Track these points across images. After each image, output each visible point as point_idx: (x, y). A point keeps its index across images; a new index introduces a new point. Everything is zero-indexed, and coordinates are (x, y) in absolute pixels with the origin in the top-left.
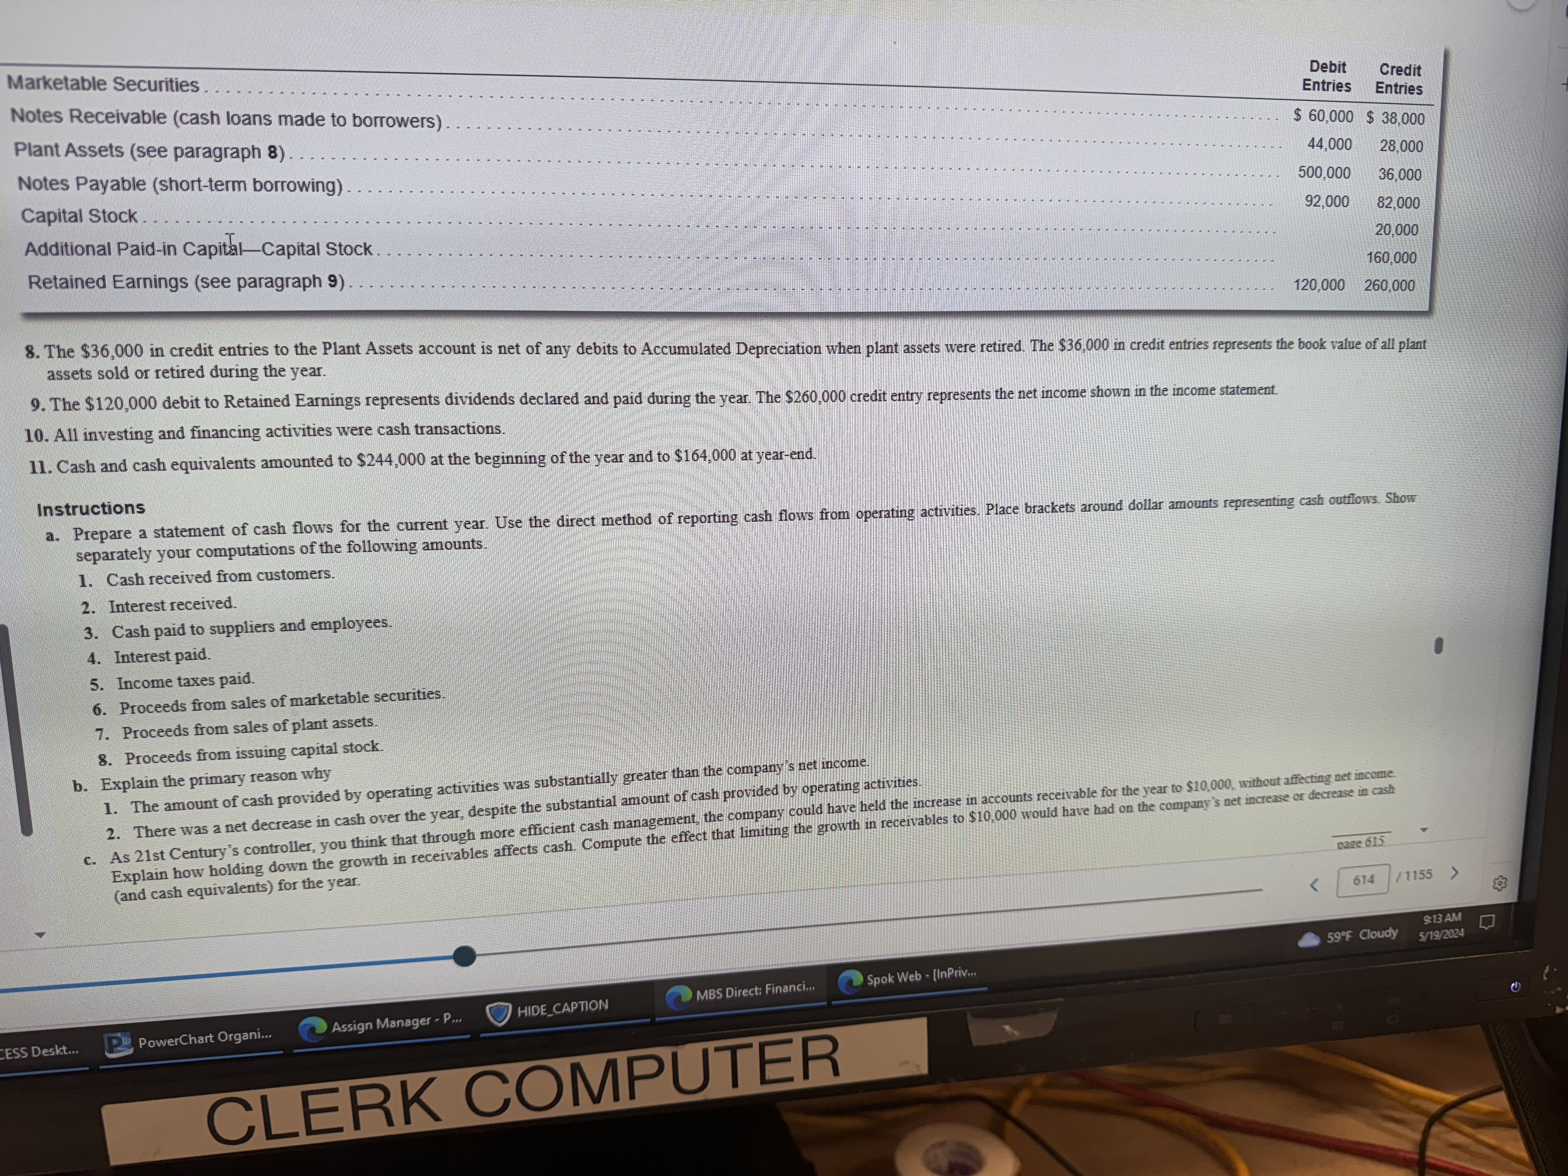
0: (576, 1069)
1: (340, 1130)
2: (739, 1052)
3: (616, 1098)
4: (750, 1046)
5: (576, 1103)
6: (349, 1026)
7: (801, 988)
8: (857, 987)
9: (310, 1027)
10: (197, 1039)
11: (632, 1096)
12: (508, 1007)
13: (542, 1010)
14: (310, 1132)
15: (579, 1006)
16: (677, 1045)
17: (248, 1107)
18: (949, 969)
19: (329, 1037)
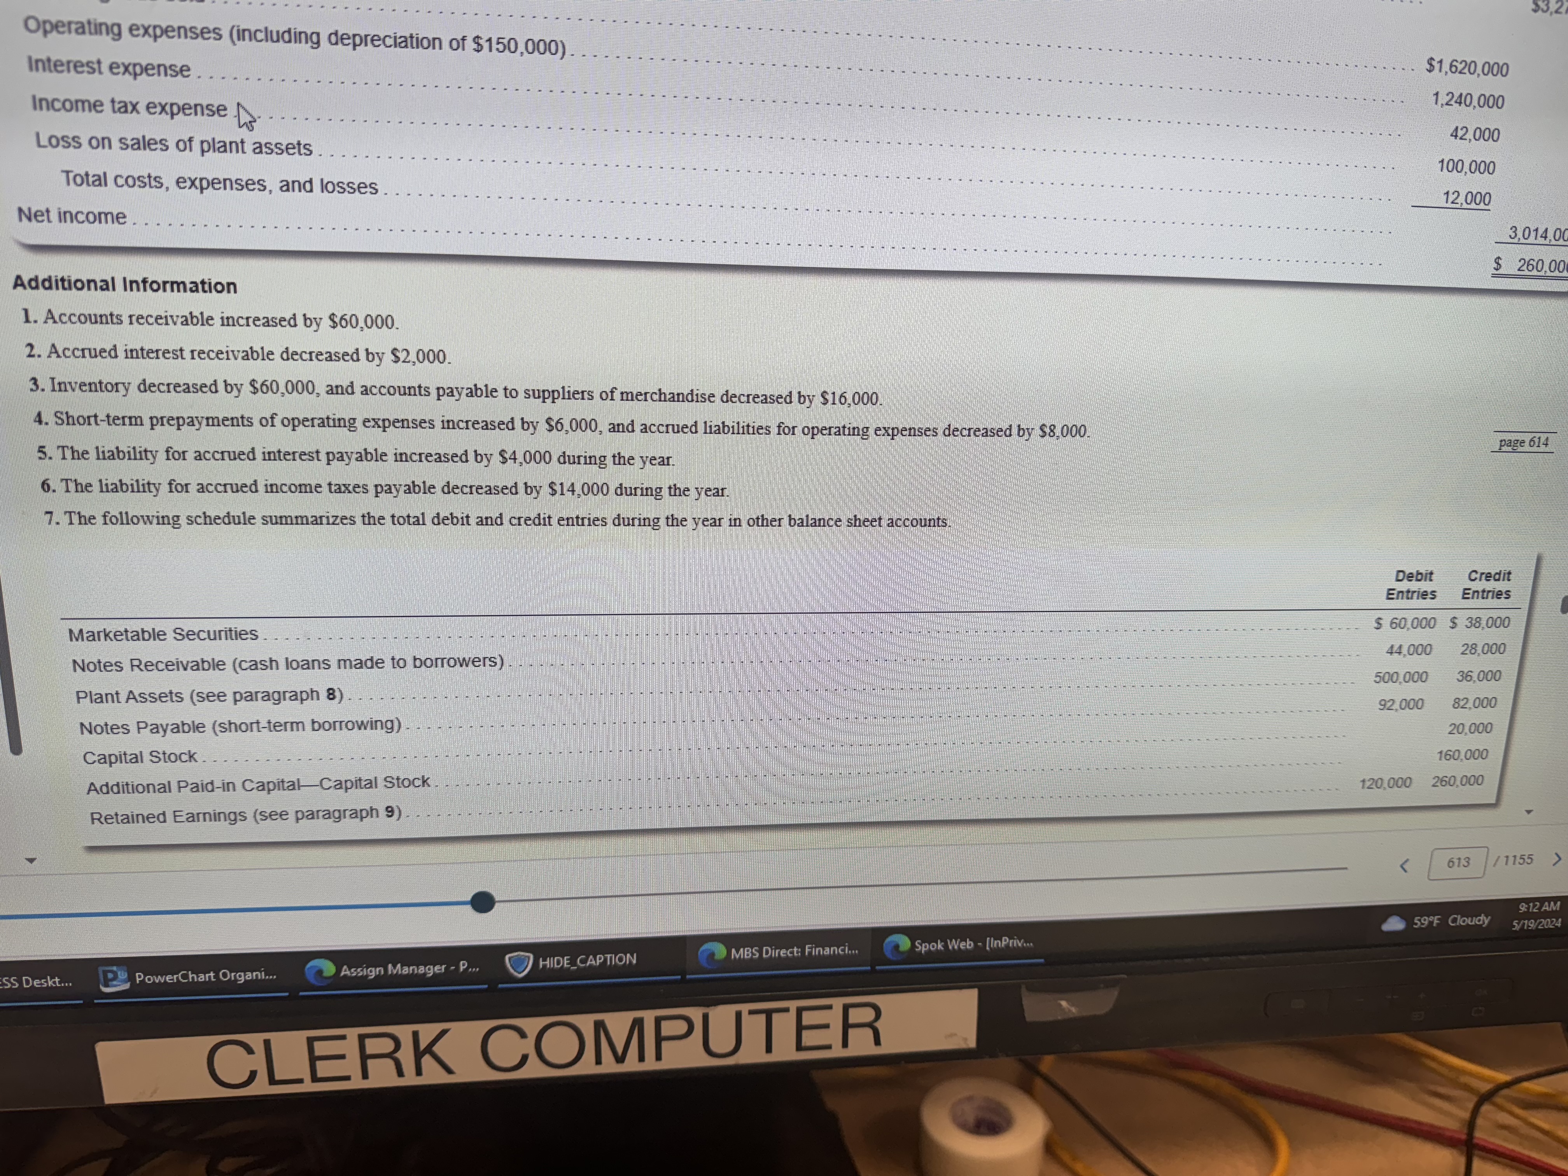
0: (599, 1026)
1: (348, 1078)
2: (775, 1017)
3: (641, 1058)
4: (787, 1010)
5: (598, 1061)
6: (359, 970)
7: (843, 950)
8: (903, 953)
9: (317, 969)
10: (198, 977)
11: (659, 1057)
12: (529, 958)
13: (565, 962)
14: (315, 1079)
15: (606, 959)
16: (708, 1006)
17: (250, 1051)
18: (1003, 938)
19: (337, 981)
